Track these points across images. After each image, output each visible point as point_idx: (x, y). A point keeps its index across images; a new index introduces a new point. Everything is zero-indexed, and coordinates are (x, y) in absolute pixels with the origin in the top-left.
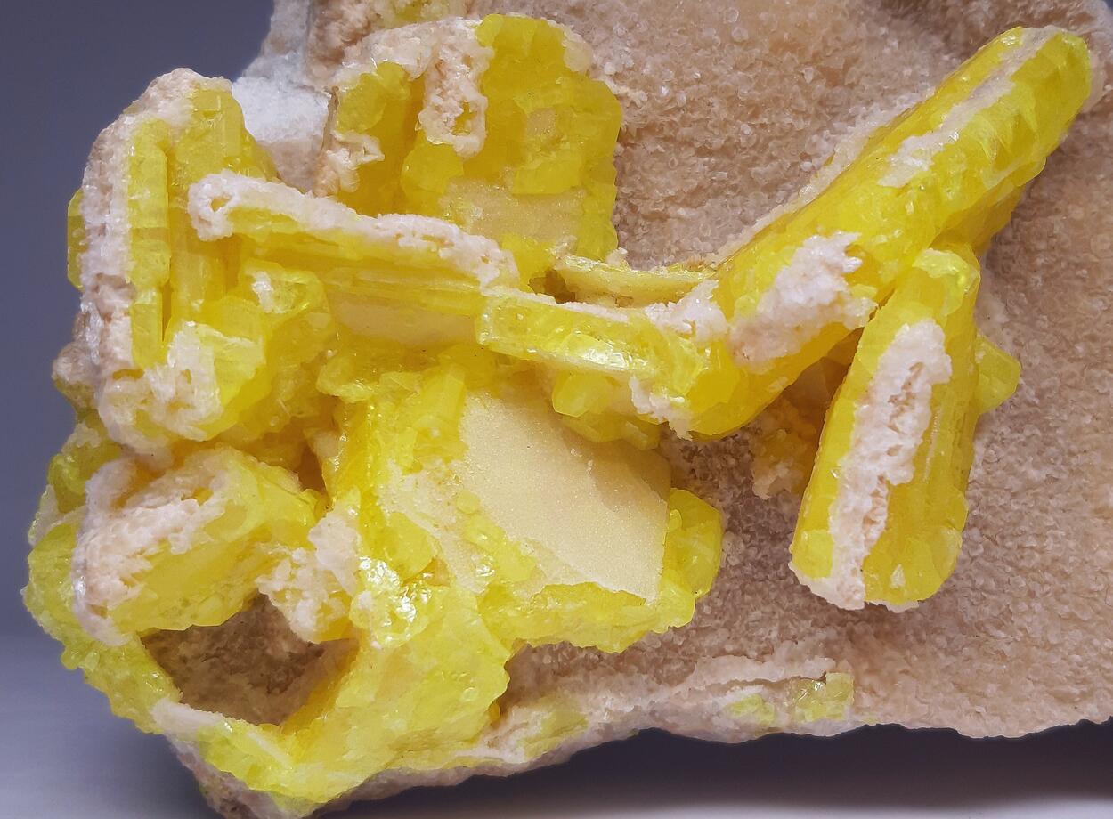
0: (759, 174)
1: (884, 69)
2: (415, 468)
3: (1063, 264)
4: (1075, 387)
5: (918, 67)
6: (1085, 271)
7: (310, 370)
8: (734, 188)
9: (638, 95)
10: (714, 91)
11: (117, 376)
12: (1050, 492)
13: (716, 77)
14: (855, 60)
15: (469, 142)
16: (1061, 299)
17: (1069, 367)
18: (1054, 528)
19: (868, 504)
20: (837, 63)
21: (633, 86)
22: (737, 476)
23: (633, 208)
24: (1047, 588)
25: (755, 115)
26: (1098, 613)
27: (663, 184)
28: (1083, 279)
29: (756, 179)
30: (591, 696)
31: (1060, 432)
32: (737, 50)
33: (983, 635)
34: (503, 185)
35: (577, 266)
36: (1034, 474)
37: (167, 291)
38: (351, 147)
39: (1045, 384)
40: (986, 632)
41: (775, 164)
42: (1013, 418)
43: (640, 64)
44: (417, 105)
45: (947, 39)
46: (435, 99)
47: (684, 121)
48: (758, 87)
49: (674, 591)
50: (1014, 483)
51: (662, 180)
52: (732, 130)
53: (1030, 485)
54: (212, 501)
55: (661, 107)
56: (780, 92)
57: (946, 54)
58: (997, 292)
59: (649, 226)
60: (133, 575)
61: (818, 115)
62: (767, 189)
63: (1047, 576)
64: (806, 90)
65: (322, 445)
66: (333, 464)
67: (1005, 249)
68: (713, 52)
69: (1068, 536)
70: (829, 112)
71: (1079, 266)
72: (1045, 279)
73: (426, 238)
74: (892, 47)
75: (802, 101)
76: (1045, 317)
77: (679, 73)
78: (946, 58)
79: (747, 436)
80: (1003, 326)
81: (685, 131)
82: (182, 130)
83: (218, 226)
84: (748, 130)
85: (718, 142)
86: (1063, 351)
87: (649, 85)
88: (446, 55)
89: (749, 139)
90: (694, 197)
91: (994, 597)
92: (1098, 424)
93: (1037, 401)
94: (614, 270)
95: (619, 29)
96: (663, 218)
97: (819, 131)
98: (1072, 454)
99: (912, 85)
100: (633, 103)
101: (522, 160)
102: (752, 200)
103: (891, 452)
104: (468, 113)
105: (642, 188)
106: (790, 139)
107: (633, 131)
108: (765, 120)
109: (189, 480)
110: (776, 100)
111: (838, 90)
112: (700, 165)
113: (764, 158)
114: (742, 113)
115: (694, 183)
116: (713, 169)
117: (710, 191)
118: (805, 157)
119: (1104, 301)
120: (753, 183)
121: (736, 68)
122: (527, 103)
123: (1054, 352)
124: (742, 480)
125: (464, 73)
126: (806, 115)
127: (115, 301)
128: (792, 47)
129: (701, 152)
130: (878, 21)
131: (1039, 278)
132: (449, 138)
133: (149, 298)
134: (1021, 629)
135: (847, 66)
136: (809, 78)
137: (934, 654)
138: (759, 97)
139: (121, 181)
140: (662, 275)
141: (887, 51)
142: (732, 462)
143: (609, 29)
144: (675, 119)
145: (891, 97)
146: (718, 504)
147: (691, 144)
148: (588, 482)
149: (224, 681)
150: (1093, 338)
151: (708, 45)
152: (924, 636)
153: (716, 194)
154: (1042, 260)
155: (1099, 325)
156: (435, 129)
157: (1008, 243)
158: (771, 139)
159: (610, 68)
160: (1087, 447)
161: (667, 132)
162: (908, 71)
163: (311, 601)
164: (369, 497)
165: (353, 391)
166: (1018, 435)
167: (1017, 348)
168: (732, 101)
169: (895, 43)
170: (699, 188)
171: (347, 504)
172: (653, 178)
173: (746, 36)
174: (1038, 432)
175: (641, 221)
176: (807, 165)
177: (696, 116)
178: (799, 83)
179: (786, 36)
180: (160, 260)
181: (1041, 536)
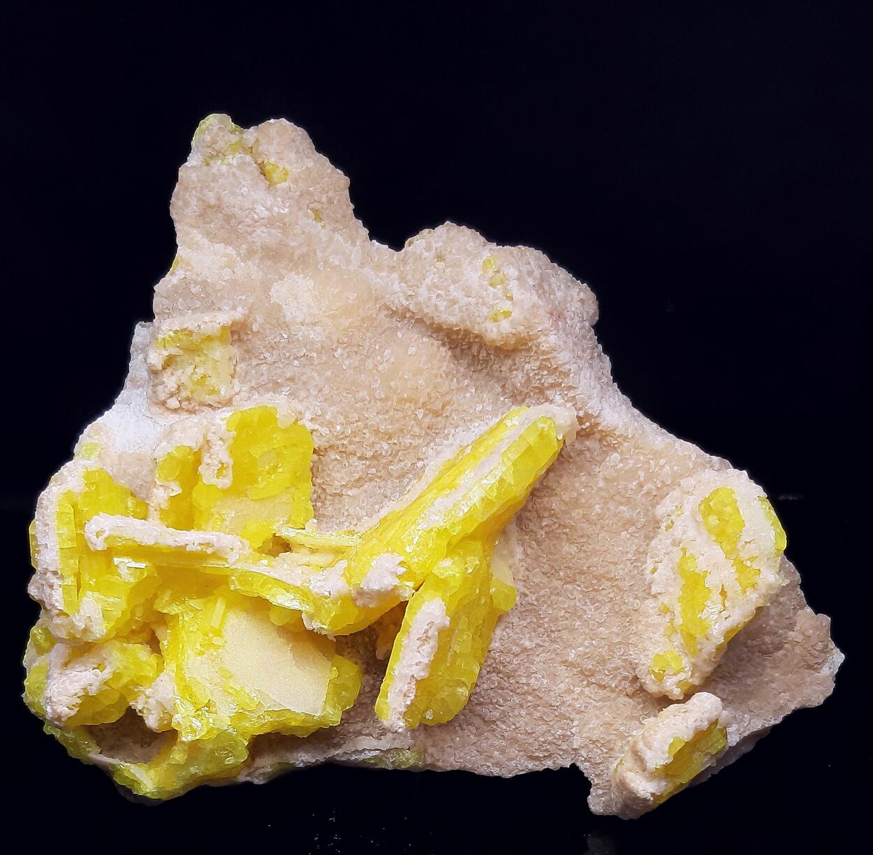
0: (392, 470)
1: (465, 407)
2: (201, 653)
3: (557, 525)
4: (558, 594)
5: (485, 404)
6: (568, 530)
7: (151, 602)
8: (380, 477)
9: (325, 430)
10: (366, 426)
11: (58, 615)
12: (537, 653)
13: (367, 419)
14: (449, 403)
15: (226, 482)
16: (554, 545)
17: (557, 583)
18: (536, 673)
19: (405, 688)
20: (438, 406)
21: (321, 424)
22: (369, 646)
23: (324, 490)
24: (529, 704)
25: (390, 438)
26: (557, 716)
28: (567, 535)
29: (392, 472)
30: (295, 754)
31: (546, 620)
32: (379, 404)
33: (495, 727)
34: (246, 496)
35: (288, 533)
36: (527, 644)
37: (78, 576)
38: (165, 487)
39: (542, 592)
40: (497, 725)
41: (403, 463)
42: (521, 612)
43: (324, 413)
44: (198, 462)
45: (503, 386)
46: (206, 459)
47: (350, 443)
48: (392, 423)
49: (330, 710)
50: (516, 649)
51: (338, 475)
52: (377, 447)
53: (525, 650)
54: (106, 671)
55: (337, 436)
56: (404, 425)
57: (502, 396)
58: (520, 540)
59: (333, 499)
60: (73, 706)
61: (427, 434)
62: (398, 477)
63: (530, 698)
64: (419, 424)
65: (159, 634)
66: (164, 644)
67: (528, 514)
68: (365, 404)
69: (543, 677)
70: (432, 433)
71: (565, 527)
72: (547, 533)
73: (200, 544)
74: (472, 393)
75: (417, 430)
76: (545, 556)
77: (346, 417)
78: (502, 399)
79: (375, 626)
80: (521, 560)
81: (351, 448)
82: (80, 494)
83: (100, 544)
84: (386, 446)
85: (369, 454)
86: (553, 575)
87: (330, 424)
88: (211, 436)
89: (387, 452)
90: (359, 482)
91: (501, 708)
92: (568, 615)
93: (535, 603)
94: (310, 534)
95: (314, 392)
96: (341, 495)
97: (428, 445)
98: (552, 631)
99: (481, 416)
100: (321, 434)
101: (256, 481)
102: (390, 485)
103: (417, 664)
104: (223, 467)
105: (328, 480)
106: (410, 451)
107: (322, 449)
108: (396, 441)
109: (95, 660)
110: (402, 430)
111: (440, 418)
112: (360, 465)
113: (396, 460)
114: (382, 438)
115: (357, 476)
116: (369, 467)
117: (366, 479)
118: (419, 459)
119: (577, 547)
120: (390, 475)
121: (378, 413)
122: (256, 452)
123: (549, 575)
124: (371, 649)
125: (220, 446)
126: (419, 437)
127: (54, 580)
128: (410, 400)
129: (361, 458)
130: (464, 376)
131: (543, 533)
132: (214, 481)
133: (71, 581)
134: (514, 725)
135: (443, 407)
136: (420, 416)
137: (469, 735)
138: (392, 429)
139: (54, 523)
140: (334, 538)
141: (468, 395)
142: (367, 639)
143: (309, 390)
144: (345, 443)
145: (469, 424)
146: (359, 661)
147: (355, 455)
148: (289, 655)
150: (569, 568)
151: (363, 400)
153: (371, 480)
154: (546, 523)
155: (573, 561)
156: (208, 475)
157: (530, 511)
158: (399, 451)
159: (308, 415)
160: (559, 628)
161: (340, 449)
162: (479, 408)
163: (155, 716)
164: (180, 668)
165: (173, 610)
166: (523, 622)
167: (527, 573)
168: (377, 432)
169: (473, 390)
170: (360, 478)
171: (170, 667)
172: (333, 474)
173: (383, 396)
174: (535, 620)
175: (329, 497)
176: (420, 464)
177: (357, 439)
178: (415, 419)
179: (405, 395)
180: (74, 563)
181: (529, 677)
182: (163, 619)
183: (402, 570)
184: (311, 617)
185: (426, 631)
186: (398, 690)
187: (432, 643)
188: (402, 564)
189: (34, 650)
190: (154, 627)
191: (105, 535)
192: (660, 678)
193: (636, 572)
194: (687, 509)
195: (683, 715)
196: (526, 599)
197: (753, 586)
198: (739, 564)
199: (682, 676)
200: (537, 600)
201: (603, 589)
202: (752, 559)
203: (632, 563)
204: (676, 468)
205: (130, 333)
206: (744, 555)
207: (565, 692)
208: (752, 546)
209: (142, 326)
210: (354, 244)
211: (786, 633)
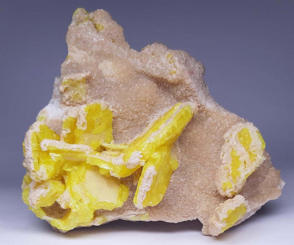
0: (138, 124)
1: (162, 103)
2: (78, 184)
3: (192, 141)
4: (192, 164)
5: (168, 102)
6: (195, 143)
7: (61, 167)
8: (134, 126)
9: (116, 111)
10: (130, 110)
11: (32, 172)
12: (185, 183)
13: (130, 107)
14: (156, 102)
15: (85, 128)
16: (191, 148)
17: (191, 160)
18: (185, 189)
20: (153, 103)
21: (115, 109)
23: (116, 131)
24: (183, 199)
25: (137, 113)
26: (192, 203)
27: (121, 126)
28: (195, 144)
29: (138, 125)
30: (108, 216)
31: (188, 172)
32: (134, 102)
33: (172, 207)
34: (91, 133)
35: (105, 145)
36: (182, 180)
37: (38, 159)
38: (66, 130)
39: (187, 163)
40: (172, 206)
41: (142, 122)
42: (180, 170)
43: (116, 105)
44: (76, 122)
45: (174, 96)
46: (78, 121)
47: (125, 115)
48: (138, 109)
49: (119, 202)
50: (178, 182)
51: (120, 126)
52: (133, 116)
53: (182, 182)
54: (48, 189)
55: (120, 113)
56: (142, 109)
57: (174, 99)
58: (180, 146)
59: (119, 134)
60: (38, 200)
61: (149, 112)
62: (140, 126)
63: (183, 198)
64: (147, 108)
65: (65, 177)
66: (66, 181)
67: (182, 138)
68: (129, 103)
69: (187, 191)
70: (151, 112)
71: (194, 142)
72: (188, 144)
73: (77, 148)
74: (164, 98)
75: (146, 111)
76: (188, 151)
77: (123, 107)
78: (174, 100)
79: (133, 175)
80: (180, 153)
81: (125, 117)
82: (39, 133)
83: (45, 149)
84: (136, 116)
85: (131, 119)
86: (190, 157)
87: (118, 109)
88: (80, 114)
89: (136, 118)
90: (128, 128)
91: (174, 201)
92: (195, 171)
93: (185, 167)
94: (112, 145)
95: (113, 99)
96: (122, 132)
97: (150, 116)
98: (190, 176)
99: (167, 106)
100: (115, 112)
101: (94, 128)
102: (137, 129)
103: (146, 186)
104: (84, 123)
105: (118, 127)
106: (144, 117)
107: (116, 117)
108: (139, 114)
109: (44, 186)
110: (141, 111)
111: (153, 107)
112: (128, 122)
113: (140, 120)
114: (135, 113)
115: (127, 126)
116: (131, 123)
117: (130, 127)
118: (147, 120)
119: (198, 148)
120: (138, 126)
121: (133, 105)
122: (94, 118)
123: (189, 158)
124: (132, 182)
125: (83, 117)
126: (147, 113)
127: (31, 161)
128: (144, 101)
129: (128, 120)
130: (161, 93)
131: (187, 144)
132: (81, 128)
133: (36, 161)
134: (178, 206)
135: (155, 103)
136: (147, 106)
137: (163, 210)
138: (138, 111)
139: (30, 142)
140: (120, 146)
141: (163, 99)
142: (131, 179)
143: (111, 98)
144: (123, 115)
145: (163, 108)
146: (128, 186)
147: (126, 119)
148: (106, 184)
149: (53, 212)
150: (196, 155)
151: (129, 101)
152: (162, 207)
153: (131, 127)
154: (188, 141)
155: (197, 153)
156: (79, 126)
157: (183, 137)
158: (141, 117)
159: (111, 106)
160: (192, 175)
161: (122, 117)
162: (166, 103)
163: (64, 204)
164: (71, 188)
165: (69, 170)
166: (181, 173)
167: (182, 157)
168: (133, 111)
169: (164, 97)
170: (128, 127)
171: (68, 188)
172: (119, 126)
173: (135, 100)
174: (184, 172)
175: (118, 133)
176: (147, 122)
177: (127, 114)
178: (145, 107)
179: (142, 99)
180: (37, 155)
181: (183, 191)
182: (66, 173)
183: (141, 156)
184: (113, 172)
185: (149, 176)
186: (140, 195)
187: (151, 180)
188: (141, 154)
189: (25, 183)
190: (63, 175)
191: (47, 146)
192: (225, 190)
193: (217, 156)
194: (234, 136)
195: (232, 202)
196: (182, 165)
197: (254, 160)
198: (250, 153)
199: (232, 190)
200: (185, 166)
201: (207, 162)
202: (254, 151)
203: (216, 153)
204: (230, 122)
205: (54, 81)
206: (251, 150)
207: (194, 195)
208: (254, 147)
209: (58, 78)
210: (125, 50)
211: (266, 176)
